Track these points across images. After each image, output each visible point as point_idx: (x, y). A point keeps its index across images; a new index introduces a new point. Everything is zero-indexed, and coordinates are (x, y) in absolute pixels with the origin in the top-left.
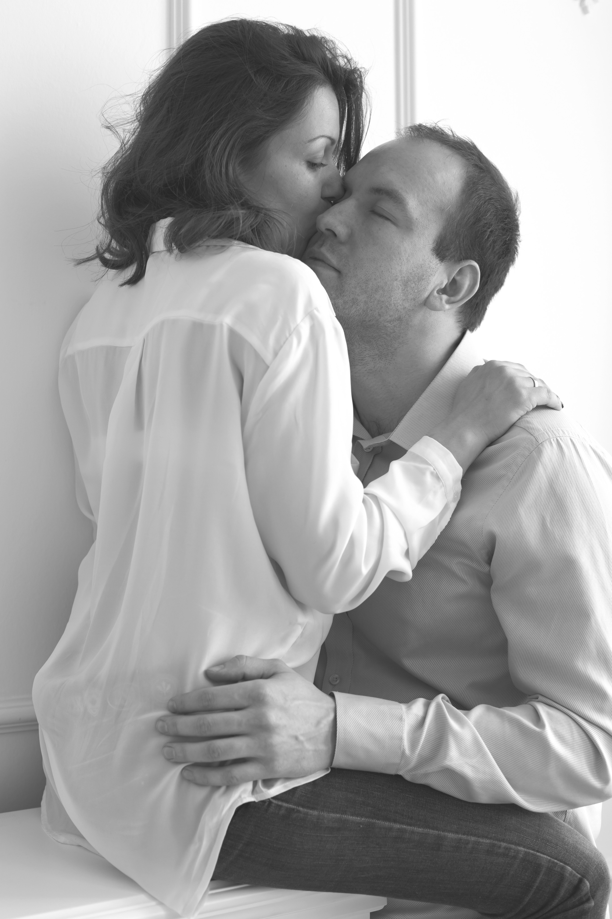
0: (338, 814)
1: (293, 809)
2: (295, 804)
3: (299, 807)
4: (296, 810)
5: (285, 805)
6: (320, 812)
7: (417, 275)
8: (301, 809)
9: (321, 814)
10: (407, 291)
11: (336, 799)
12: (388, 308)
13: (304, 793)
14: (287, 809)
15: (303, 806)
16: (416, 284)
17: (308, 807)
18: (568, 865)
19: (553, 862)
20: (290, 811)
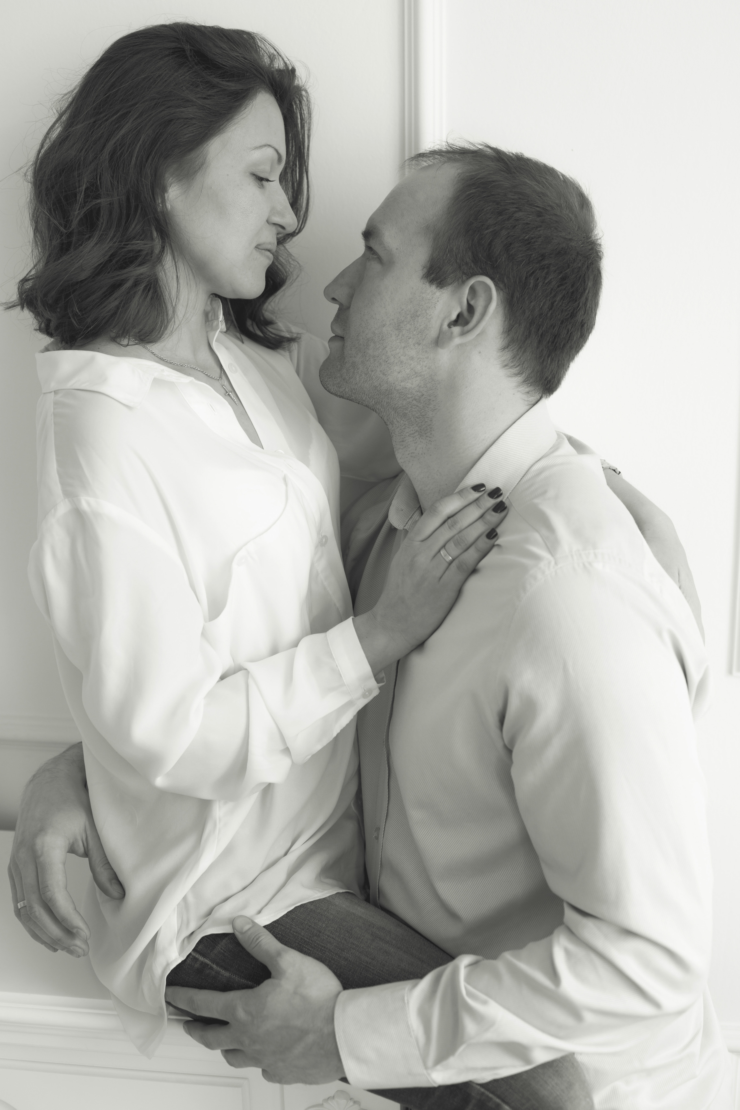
0: (250, 982)
1: (208, 965)
2: (211, 960)
3: (213, 964)
4: (209, 967)
5: (201, 958)
6: (232, 974)
7: (408, 313)
8: (215, 966)
9: (232, 977)
10: (403, 335)
11: (253, 966)
12: (387, 363)
13: (223, 951)
14: (202, 963)
15: (217, 964)
16: (411, 324)
17: (221, 967)
18: (507, 1103)
19: (488, 1096)
20: (204, 965)
